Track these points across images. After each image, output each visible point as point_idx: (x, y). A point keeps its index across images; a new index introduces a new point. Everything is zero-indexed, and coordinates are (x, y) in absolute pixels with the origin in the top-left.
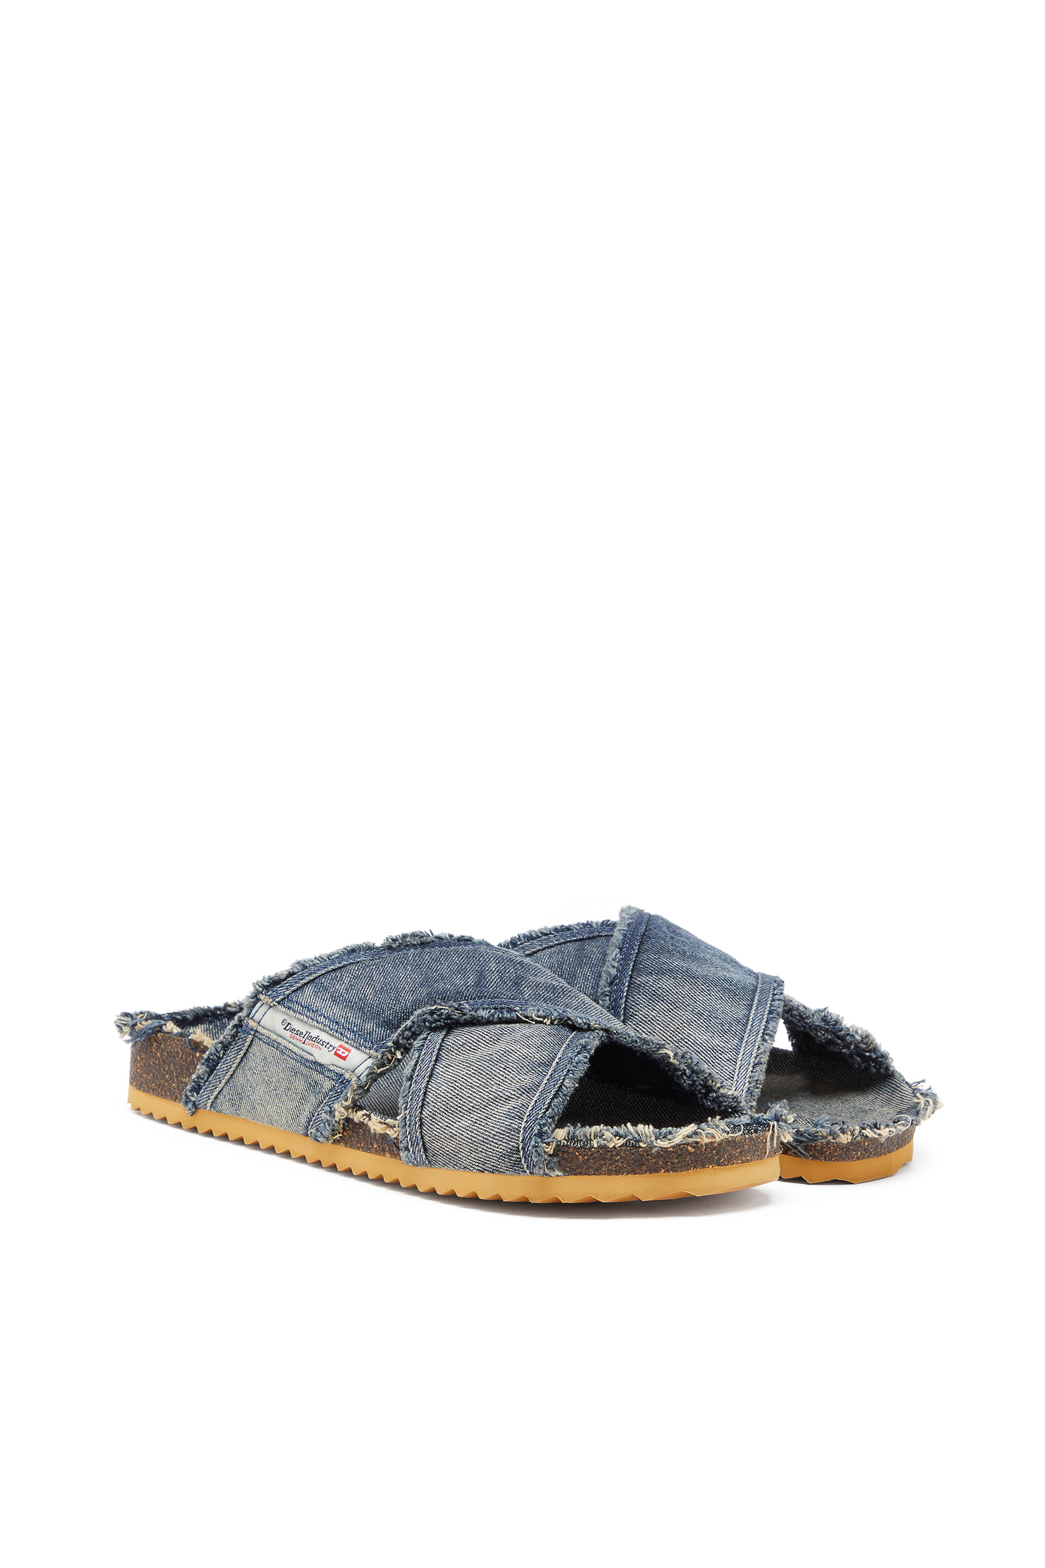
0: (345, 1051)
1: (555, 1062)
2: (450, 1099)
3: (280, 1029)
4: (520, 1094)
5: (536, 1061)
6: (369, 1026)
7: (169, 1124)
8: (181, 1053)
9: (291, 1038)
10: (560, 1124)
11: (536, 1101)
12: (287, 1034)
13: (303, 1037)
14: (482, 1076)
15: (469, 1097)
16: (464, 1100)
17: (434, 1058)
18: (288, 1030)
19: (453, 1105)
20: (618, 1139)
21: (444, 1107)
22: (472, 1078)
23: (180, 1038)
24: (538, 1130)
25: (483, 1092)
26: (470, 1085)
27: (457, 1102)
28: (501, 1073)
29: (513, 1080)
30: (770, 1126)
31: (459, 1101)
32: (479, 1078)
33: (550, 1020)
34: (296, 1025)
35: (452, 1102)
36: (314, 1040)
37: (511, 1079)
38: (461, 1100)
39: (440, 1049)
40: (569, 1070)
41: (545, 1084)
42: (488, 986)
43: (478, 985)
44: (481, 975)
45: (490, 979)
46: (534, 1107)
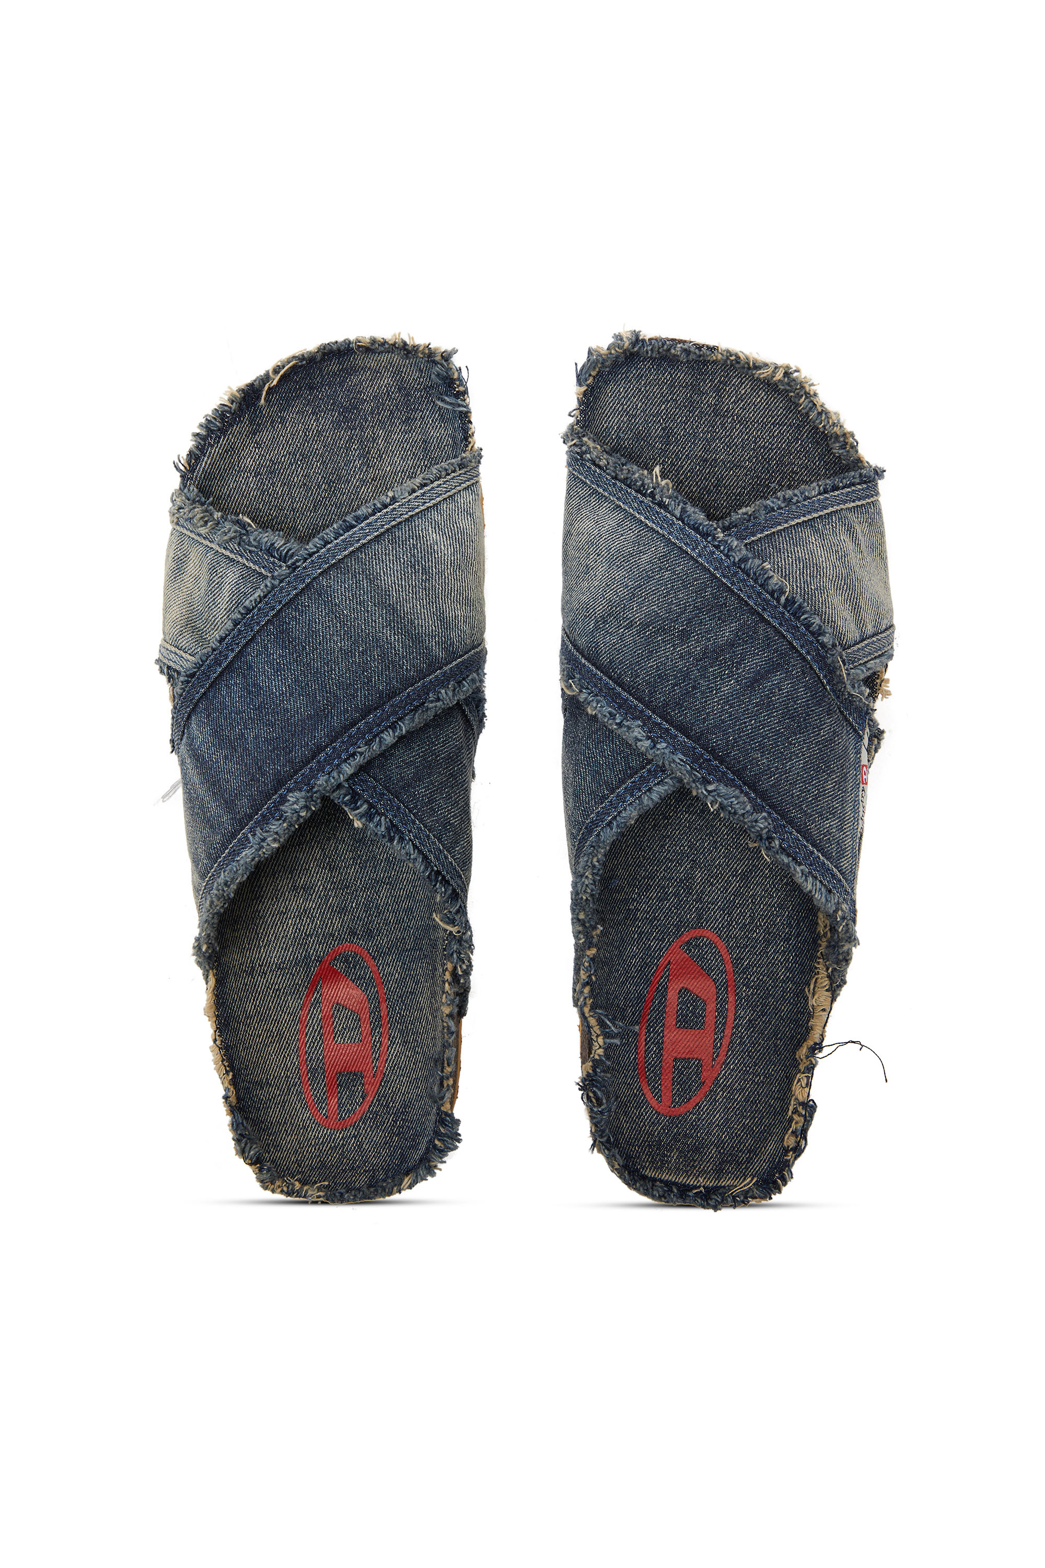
41: (832, 507)
42: (766, 660)
43: (773, 668)
44: (756, 681)
45: (753, 668)
46: (859, 500)
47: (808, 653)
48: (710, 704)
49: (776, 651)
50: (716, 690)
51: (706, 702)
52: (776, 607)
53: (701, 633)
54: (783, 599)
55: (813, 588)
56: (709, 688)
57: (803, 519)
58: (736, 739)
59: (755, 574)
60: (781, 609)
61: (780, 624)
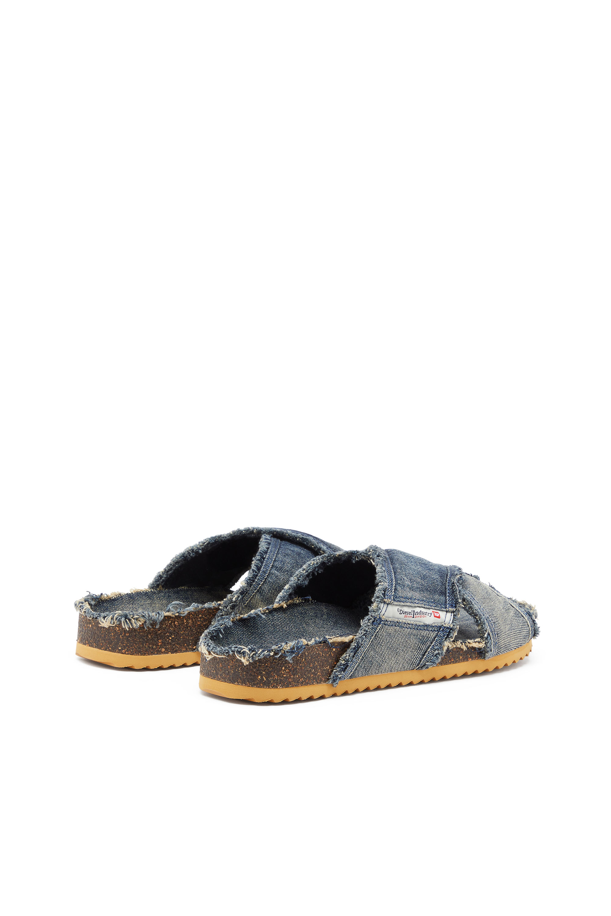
0: (437, 614)
3: (397, 615)
7: (328, 698)
8: (321, 653)
9: (405, 617)
12: (403, 615)
13: (412, 615)
18: (402, 614)
23: (320, 644)
34: (406, 609)
36: (420, 613)
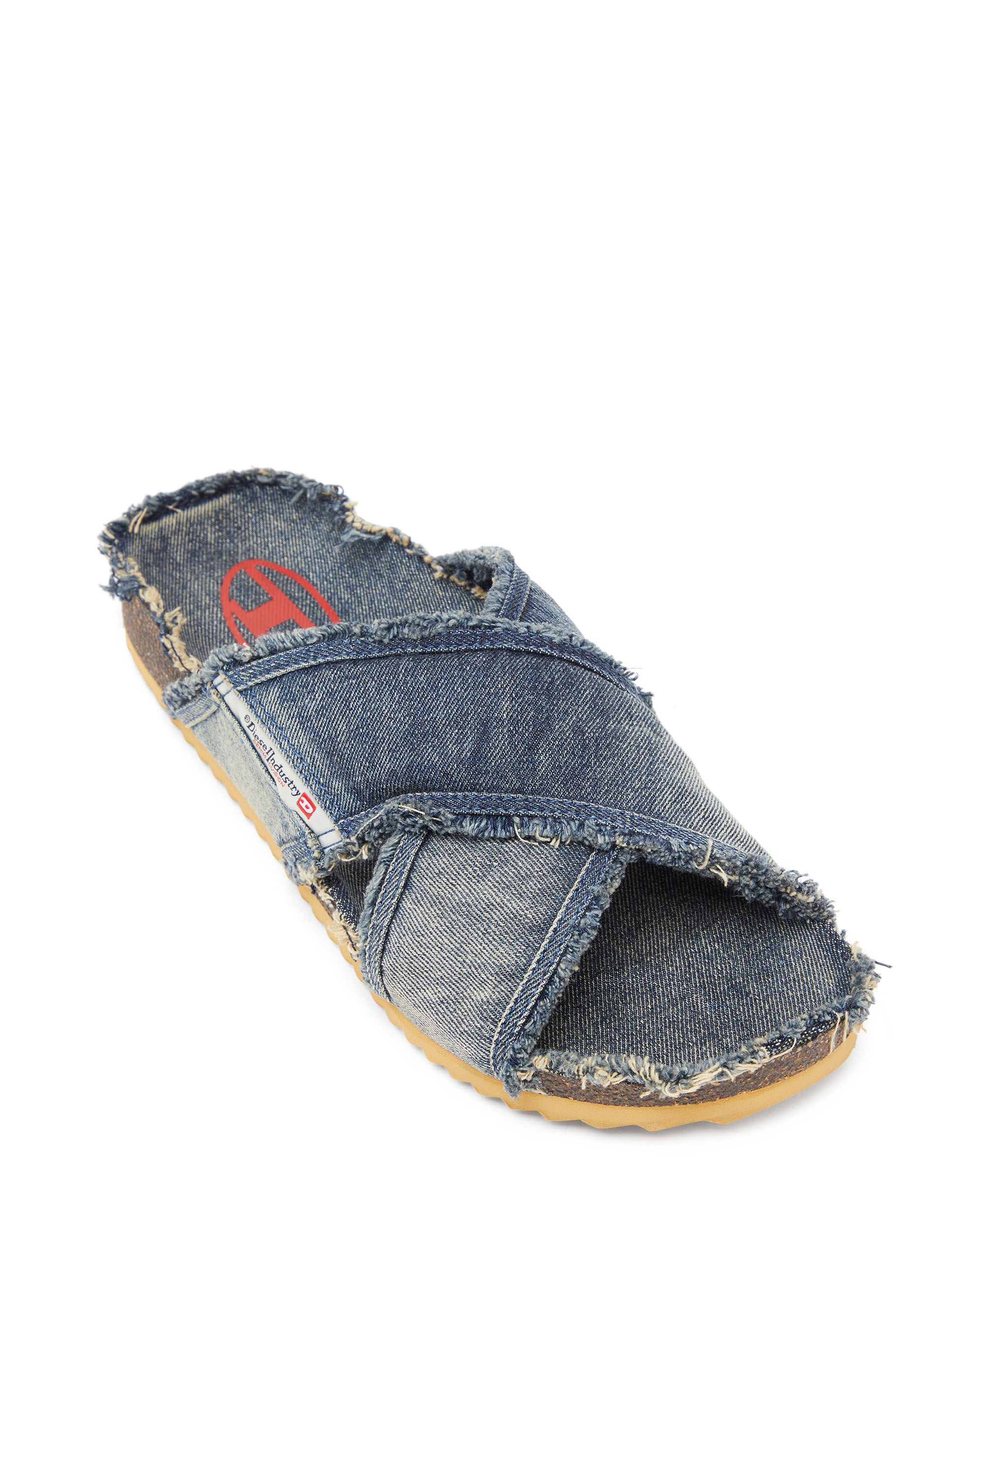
0: (309, 805)
1: (552, 928)
2: (414, 958)
3: (244, 724)
4: (498, 981)
5: (527, 923)
6: (336, 784)
10: (542, 1045)
11: (516, 999)
12: (252, 736)
13: (267, 754)
14: (455, 938)
15: (437, 962)
16: (432, 965)
17: (402, 884)
19: (418, 966)
20: (615, 1077)
21: (406, 965)
22: (443, 937)
24: (511, 1056)
25: (455, 960)
26: (440, 946)
27: (422, 963)
28: (479, 939)
29: (492, 953)
30: (837, 1019)
31: (426, 964)
32: (451, 939)
33: (559, 840)
34: (260, 733)
35: (417, 962)
36: (276, 767)
37: (491, 952)
38: (428, 963)
39: (411, 870)
40: (568, 946)
41: (534, 969)
42: (489, 758)
43: (477, 755)
44: (484, 733)
45: (495, 741)
46: (512, 1010)
47: (455, 797)
48: (510, 682)
49: (488, 772)
50: (513, 698)
51: (515, 681)
52: (517, 809)
53: (566, 740)
54: (517, 820)
55: (495, 864)
56: (521, 696)
57: (555, 925)
58: (463, 671)
59: (560, 823)
60: (511, 811)
61: (500, 798)
